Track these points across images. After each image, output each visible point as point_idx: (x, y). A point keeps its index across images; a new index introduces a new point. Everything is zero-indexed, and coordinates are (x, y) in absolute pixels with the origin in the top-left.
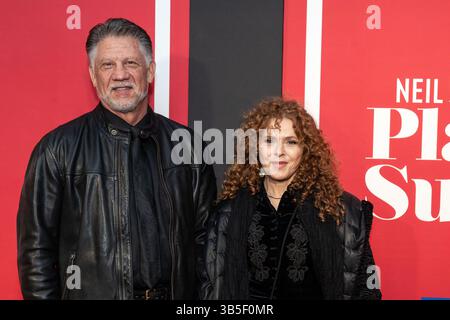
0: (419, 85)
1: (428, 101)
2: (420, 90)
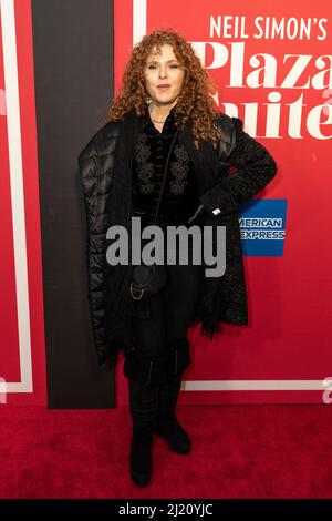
0: (230, 22)
1: (236, 36)
2: (230, 27)
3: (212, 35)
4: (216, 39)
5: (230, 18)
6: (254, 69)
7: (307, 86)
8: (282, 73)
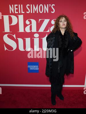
0: (17, 7)
1: (20, 12)
2: (17, 9)
3: (10, 12)
4: (12, 14)
5: (17, 5)
6: (28, 25)
7: (48, 31)
8: (39, 26)
